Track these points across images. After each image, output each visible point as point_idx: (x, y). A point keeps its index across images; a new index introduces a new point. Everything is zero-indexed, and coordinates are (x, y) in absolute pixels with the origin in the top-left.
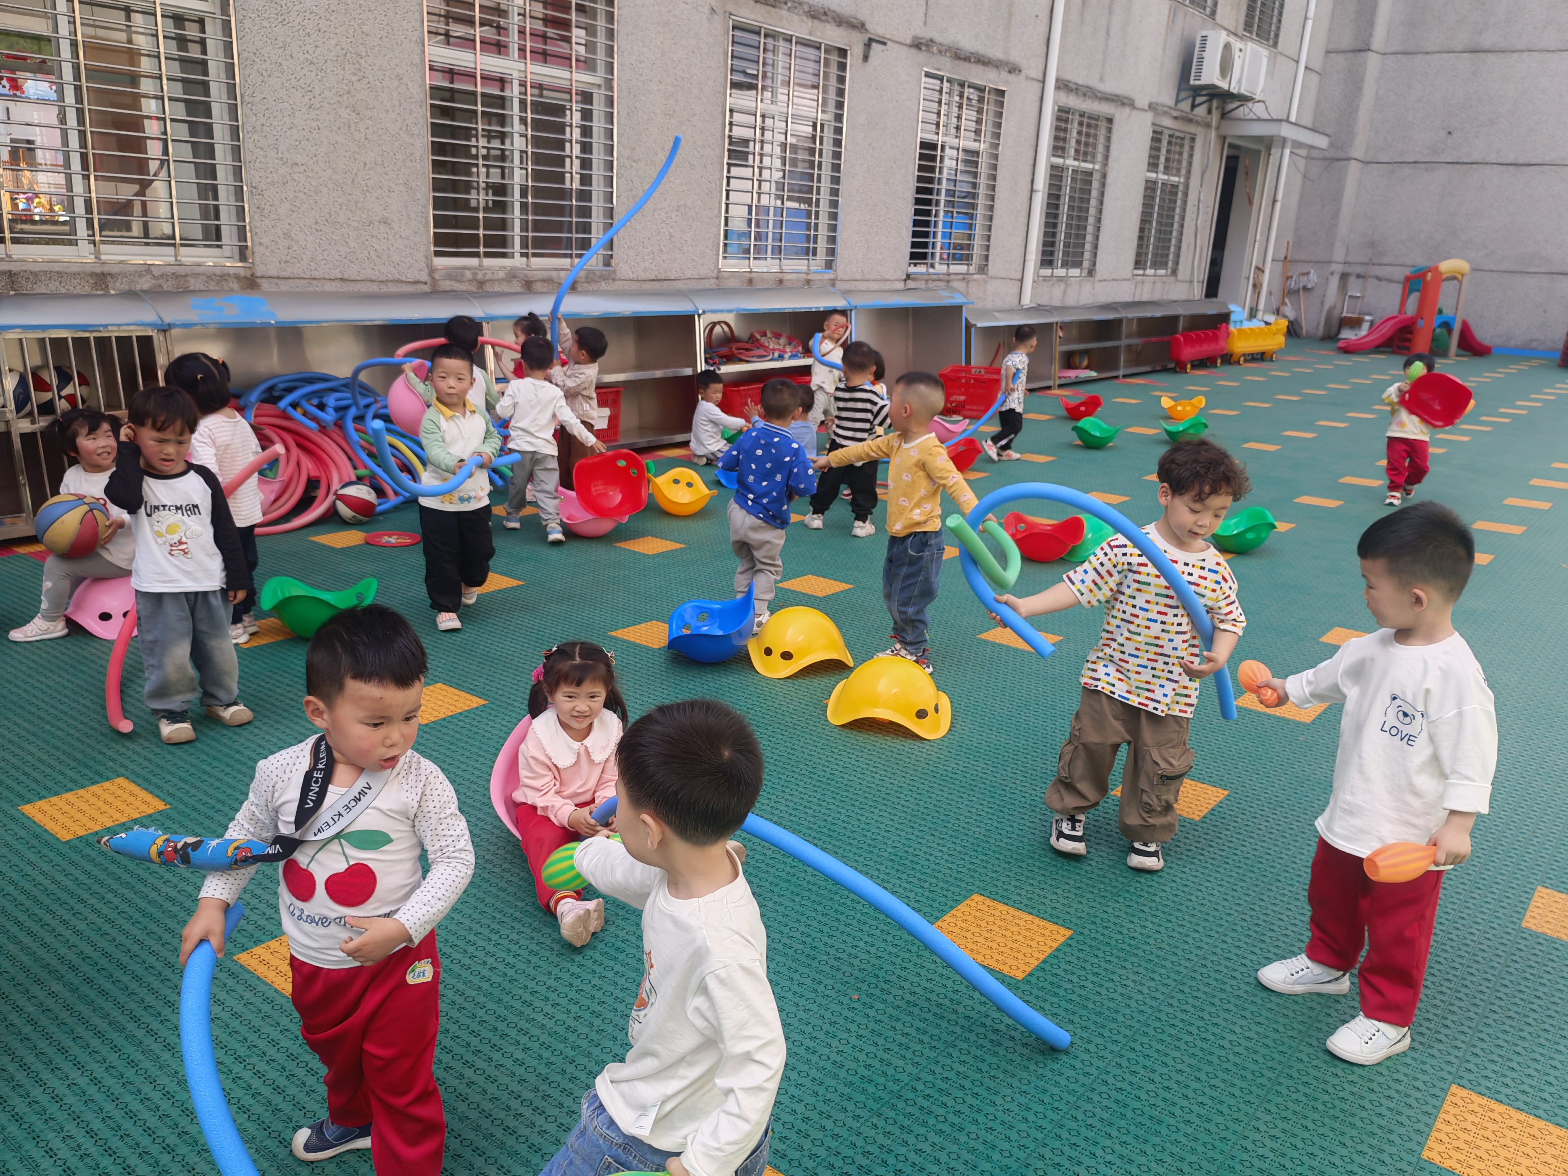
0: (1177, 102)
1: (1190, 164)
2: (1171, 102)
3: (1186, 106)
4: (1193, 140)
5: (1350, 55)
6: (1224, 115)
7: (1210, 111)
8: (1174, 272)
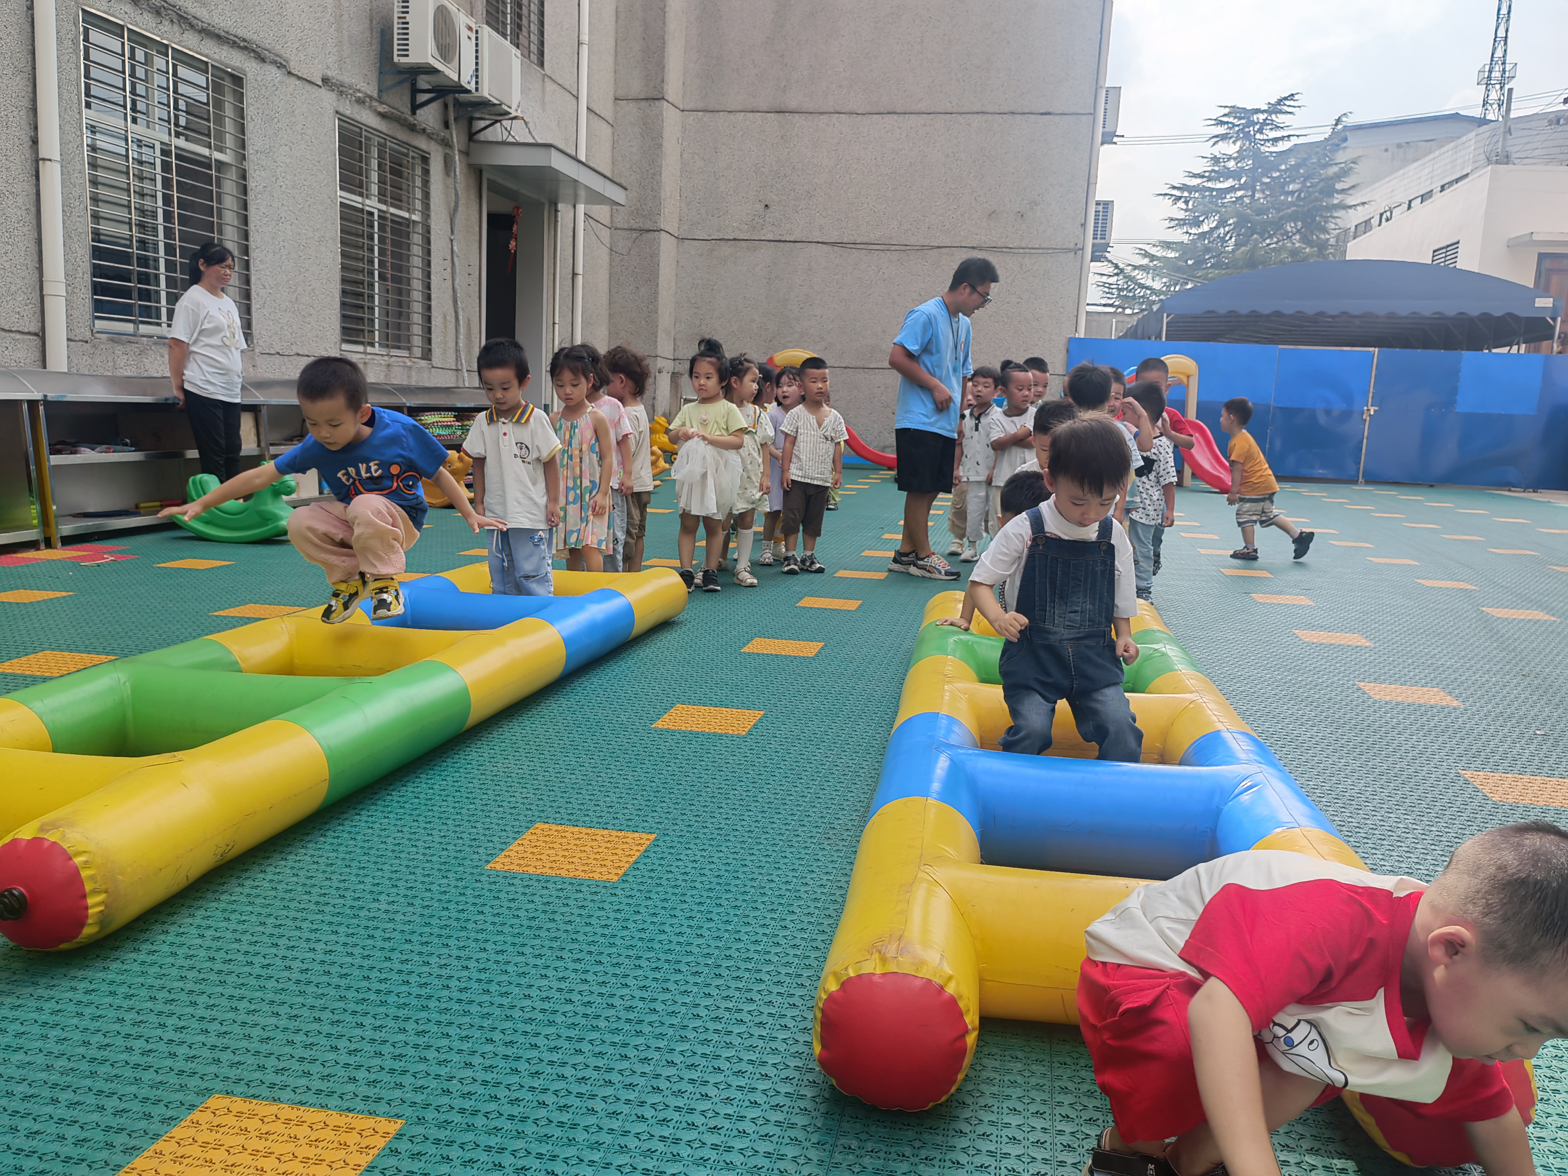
0: (380, 91)
1: (426, 195)
2: (372, 90)
3: (401, 102)
4: (425, 160)
5: (643, 103)
6: (471, 136)
7: (446, 125)
8: (427, 355)
